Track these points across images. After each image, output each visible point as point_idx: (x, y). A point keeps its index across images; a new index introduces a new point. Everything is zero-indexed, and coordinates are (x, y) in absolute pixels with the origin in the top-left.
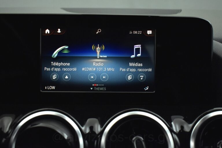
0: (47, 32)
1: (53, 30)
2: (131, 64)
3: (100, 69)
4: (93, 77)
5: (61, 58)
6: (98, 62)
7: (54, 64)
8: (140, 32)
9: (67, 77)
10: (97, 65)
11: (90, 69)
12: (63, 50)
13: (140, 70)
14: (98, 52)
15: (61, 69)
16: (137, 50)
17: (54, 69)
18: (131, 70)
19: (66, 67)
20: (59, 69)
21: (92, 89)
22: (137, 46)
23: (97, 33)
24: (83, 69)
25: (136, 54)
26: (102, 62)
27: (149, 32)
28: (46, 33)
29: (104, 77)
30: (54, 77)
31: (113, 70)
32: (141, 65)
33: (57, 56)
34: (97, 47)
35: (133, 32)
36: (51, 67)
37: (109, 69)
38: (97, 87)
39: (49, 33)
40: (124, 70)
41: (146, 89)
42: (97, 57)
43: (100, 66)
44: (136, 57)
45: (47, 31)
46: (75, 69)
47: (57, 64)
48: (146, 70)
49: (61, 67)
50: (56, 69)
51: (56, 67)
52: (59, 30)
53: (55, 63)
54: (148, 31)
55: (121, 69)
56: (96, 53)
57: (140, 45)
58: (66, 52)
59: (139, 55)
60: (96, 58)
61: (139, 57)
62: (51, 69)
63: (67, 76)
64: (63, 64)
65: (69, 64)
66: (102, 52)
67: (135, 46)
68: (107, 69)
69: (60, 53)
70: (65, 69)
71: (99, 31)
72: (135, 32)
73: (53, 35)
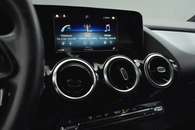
1: (61, 15)
2: (105, 35)
3: (89, 38)
4: (85, 43)
5: (66, 32)
6: (88, 34)
8: (109, 18)
9: (70, 44)
10: (87, 36)
11: (84, 38)
12: (67, 27)
13: (110, 38)
14: (87, 28)
15: (67, 39)
16: (108, 27)
17: (63, 39)
18: (106, 38)
19: (70, 37)
20: (65, 39)
21: (85, 50)
22: (108, 25)
23: (86, 18)
24: (80, 38)
25: (108, 30)
26: (90, 34)
28: (56, 17)
29: (91, 43)
30: (63, 44)
31: (96, 38)
32: (110, 36)
33: (64, 31)
34: (87, 26)
36: (61, 37)
37: (94, 38)
38: (88, 48)
39: (58, 17)
40: (102, 38)
41: (113, 48)
42: (87, 31)
43: (89, 37)
44: (108, 31)
45: (57, 16)
46: (75, 39)
47: (64, 36)
48: (113, 38)
49: (67, 37)
50: (64, 39)
51: (64, 37)
52: (64, 15)
55: (100, 38)
56: (86, 29)
58: (69, 28)
59: (109, 30)
60: (86, 32)
61: (109, 31)
62: (61, 39)
63: (70, 43)
64: (68, 36)
65: (71, 36)
66: (89, 29)
67: (107, 25)
69: (66, 29)
70: (69, 39)
71: (87, 16)
72: (106, 18)
73: (61, 18)
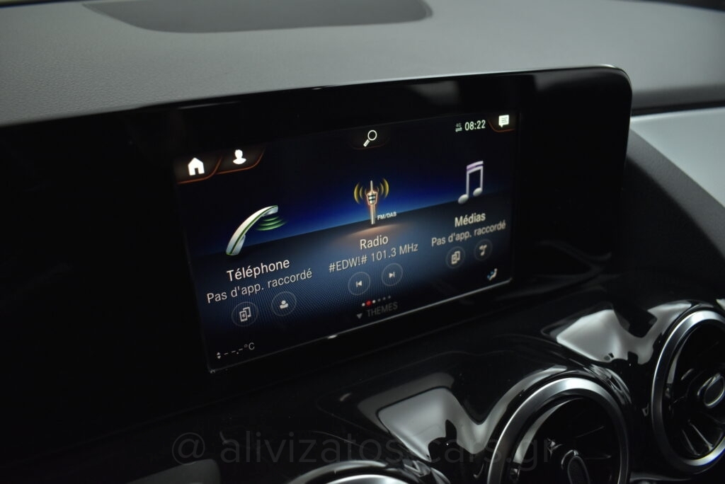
0: (196, 170)
2: (458, 222)
3: (379, 256)
4: (360, 284)
5: (258, 248)
6: (372, 237)
7: (236, 276)
8: (482, 124)
9: (284, 305)
10: (371, 244)
11: (353, 262)
12: (261, 221)
13: (480, 232)
14: (372, 204)
15: (264, 285)
16: (475, 176)
17: (239, 292)
18: (459, 237)
19: (279, 273)
20: (256, 288)
21: (359, 316)
22: (476, 167)
23: (365, 145)
24: (332, 267)
25: (472, 189)
26: (384, 234)
27: (503, 121)
28: (192, 173)
29: (391, 275)
30: (245, 315)
31: (414, 248)
32: (481, 217)
33: (243, 248)
34: (369, 190)
35: (463, 126)
36: (228, 285)
37: (405, 249)
38: (373, 306)
39: (201, 171)
40: (441, 241)
41: (491, 275)
42: (370, 221)
43: (381, 247)
44: (472, 198)
45: (196, 166)
46: (307, 274)
47: (248, 273)
48: (492, 228)
49: (263, 278)
50: (246, 291)
51: (246, 282)
52: (239, 153)
53: (241, 270)
54: (501, 118)
55: (434, 241)
56: (368, 208)
57: (481, 162)
58: (272, 226)
59: (478, 190)
60: (367, 224)
61: (480, 196)
62: (228, 295)
63: (284, 302)
64: (269, 269)
65: (285, 264)
66: (383, 204)
67: (468, 167)
68: (398, 251)
69: (252, 232)
70: (276, 283)
71: (372, 135)
72: (470, 126)
73: (220, 177)
